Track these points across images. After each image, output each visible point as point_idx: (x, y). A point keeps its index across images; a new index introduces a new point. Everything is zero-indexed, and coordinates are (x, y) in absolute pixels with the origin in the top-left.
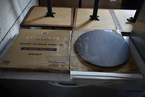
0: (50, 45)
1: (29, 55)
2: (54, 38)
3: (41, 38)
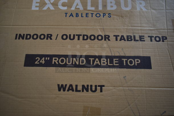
0: (122, 38)
1: (60, 90)
2: (126, 6)
3: (81, 8)
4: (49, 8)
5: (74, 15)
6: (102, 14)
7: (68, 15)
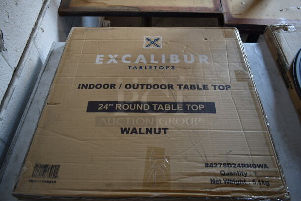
0: (186, 87)
1: (123, 132)
2: (189, 59)
3: (145, 62)
4: (112, 62)
5: (138, 68)
6: (165, 67)
7: (131, 68)
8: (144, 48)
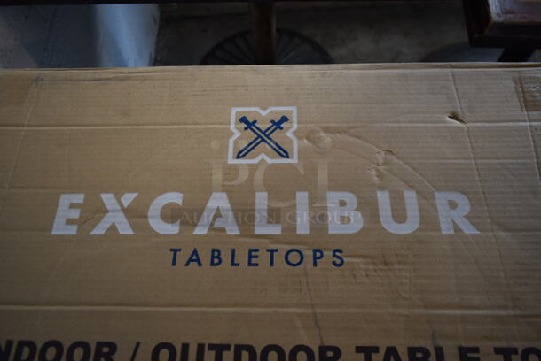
4: (113, 228)
5: (205, 257)
6: (308, 254)
7: (183, 257)
8: (231, 160)
